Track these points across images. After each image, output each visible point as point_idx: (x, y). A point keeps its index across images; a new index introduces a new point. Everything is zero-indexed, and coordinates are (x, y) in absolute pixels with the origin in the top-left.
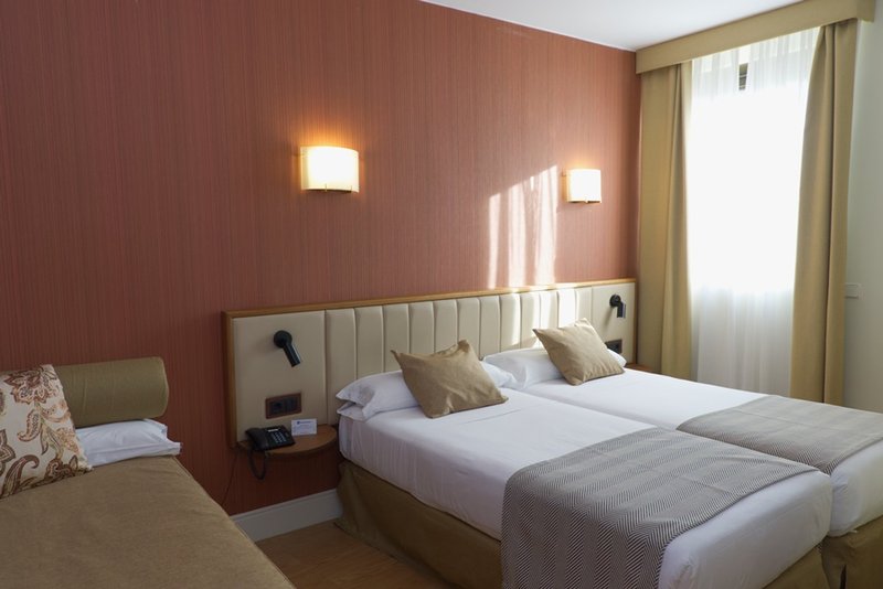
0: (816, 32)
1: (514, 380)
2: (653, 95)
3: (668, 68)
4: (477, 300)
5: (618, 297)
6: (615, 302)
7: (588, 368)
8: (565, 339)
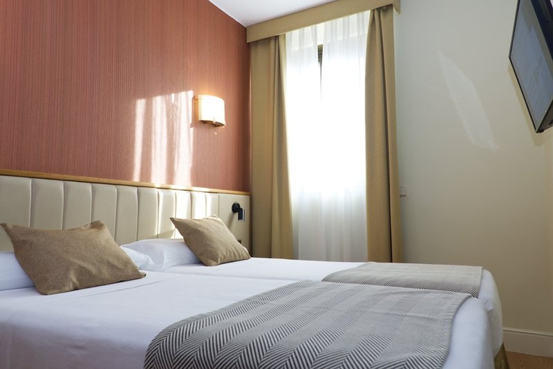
0: (367, 14)
1: (151, 262)
2: (259, 59)
3: (269, 39)
4: (114, 188)
5: (238, 205)
6: (236, 208)
7: (222, 252)
8: (200, 226)
